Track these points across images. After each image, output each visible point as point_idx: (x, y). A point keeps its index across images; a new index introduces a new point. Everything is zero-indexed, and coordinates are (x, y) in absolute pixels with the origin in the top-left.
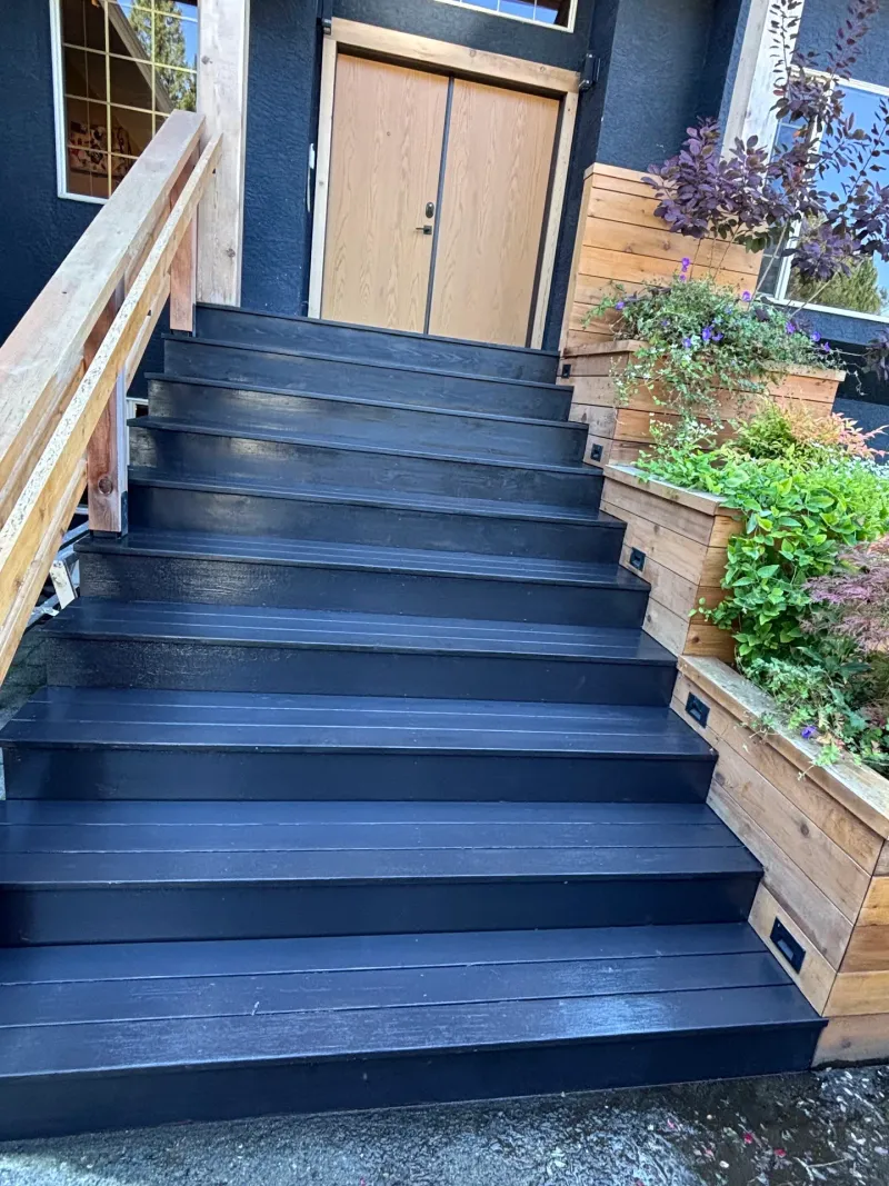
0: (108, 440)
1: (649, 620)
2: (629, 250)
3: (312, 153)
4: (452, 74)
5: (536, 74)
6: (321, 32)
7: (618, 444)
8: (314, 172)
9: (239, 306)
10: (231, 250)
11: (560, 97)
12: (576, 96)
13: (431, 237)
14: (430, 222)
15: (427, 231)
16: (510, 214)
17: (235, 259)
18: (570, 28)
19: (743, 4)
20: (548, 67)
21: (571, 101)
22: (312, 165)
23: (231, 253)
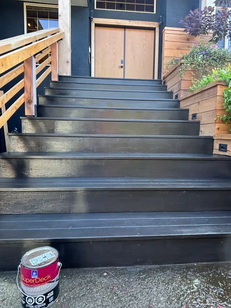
0: (31, 88)
1: (201, 131)
2: (178, 49)
3: (90, 49)
4: (125, 27)
5: (147, 24)
6: (90, 20)
7: (183, 91)
8: (90, 53)
9: (71, 75)
10: (68, 61)
11: (154, 29)
12: (159, 28)
13: (123, 69)
14: (123, 65)
15: (122, 67)
16: (144, 60)
17: (69, 63)
18: (155, 12)
19: (200, 1)
20: (150, 22)
21: (157, 30)
22: (90, 51)
23: (68, 62)
